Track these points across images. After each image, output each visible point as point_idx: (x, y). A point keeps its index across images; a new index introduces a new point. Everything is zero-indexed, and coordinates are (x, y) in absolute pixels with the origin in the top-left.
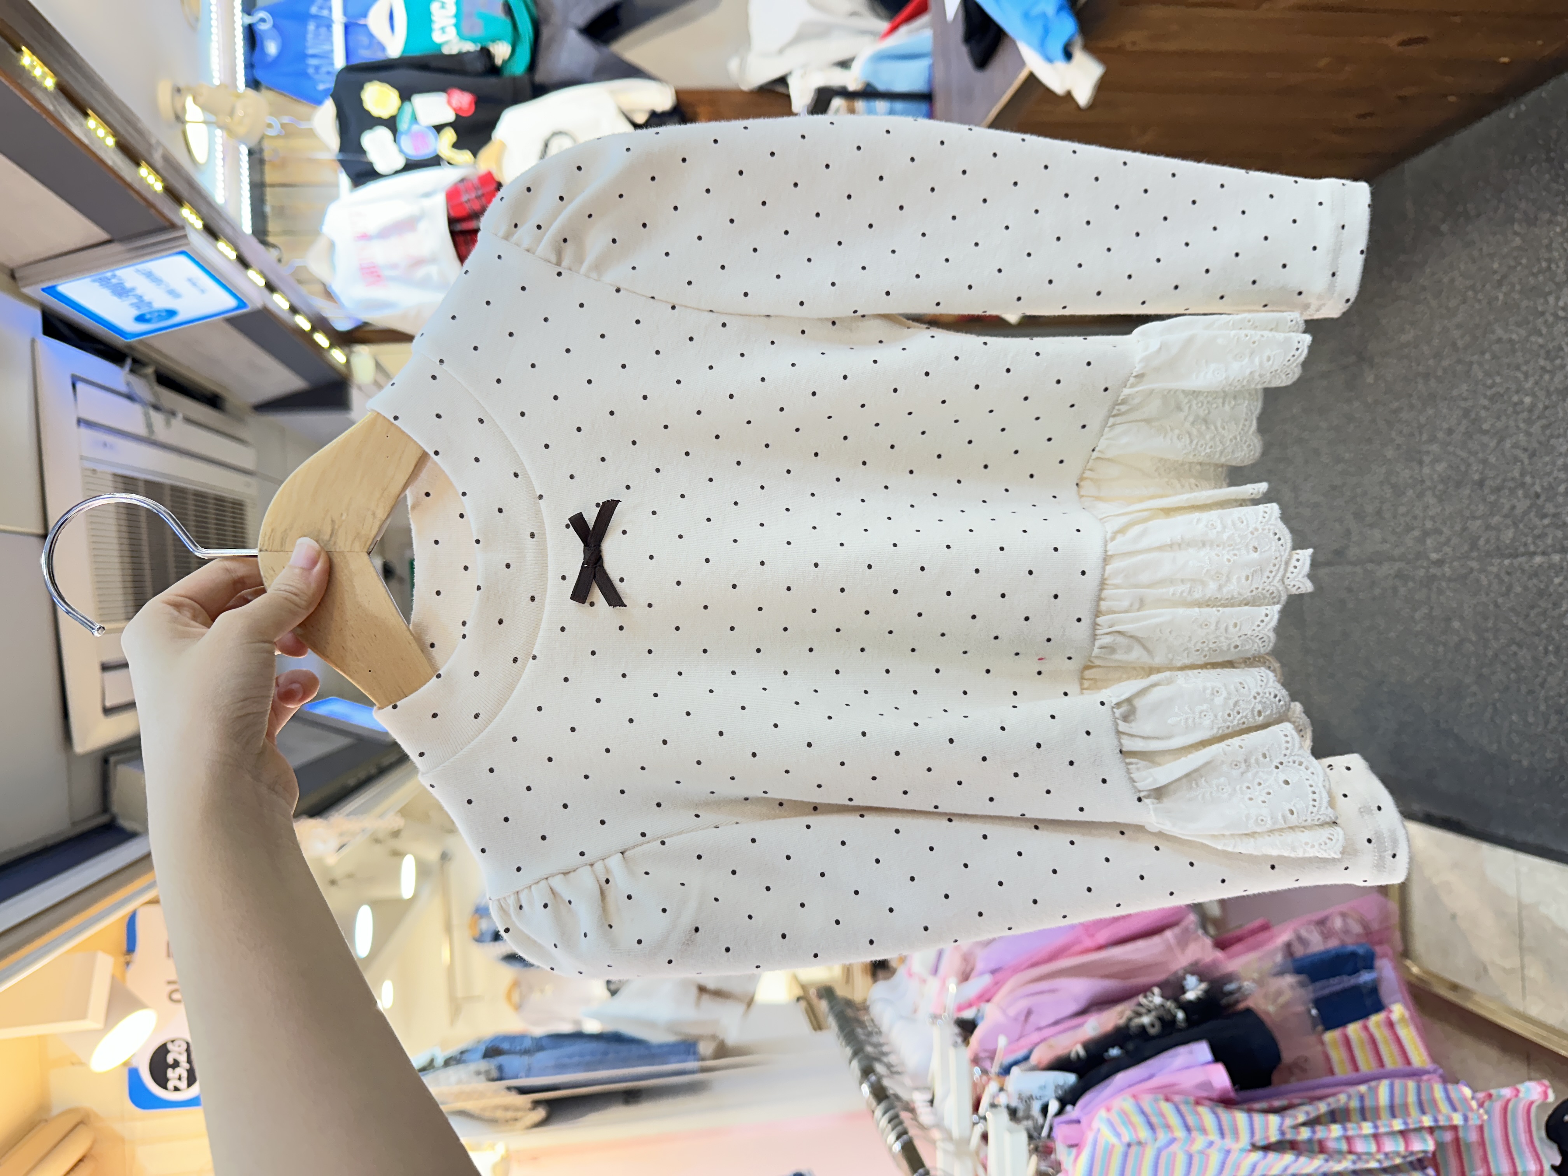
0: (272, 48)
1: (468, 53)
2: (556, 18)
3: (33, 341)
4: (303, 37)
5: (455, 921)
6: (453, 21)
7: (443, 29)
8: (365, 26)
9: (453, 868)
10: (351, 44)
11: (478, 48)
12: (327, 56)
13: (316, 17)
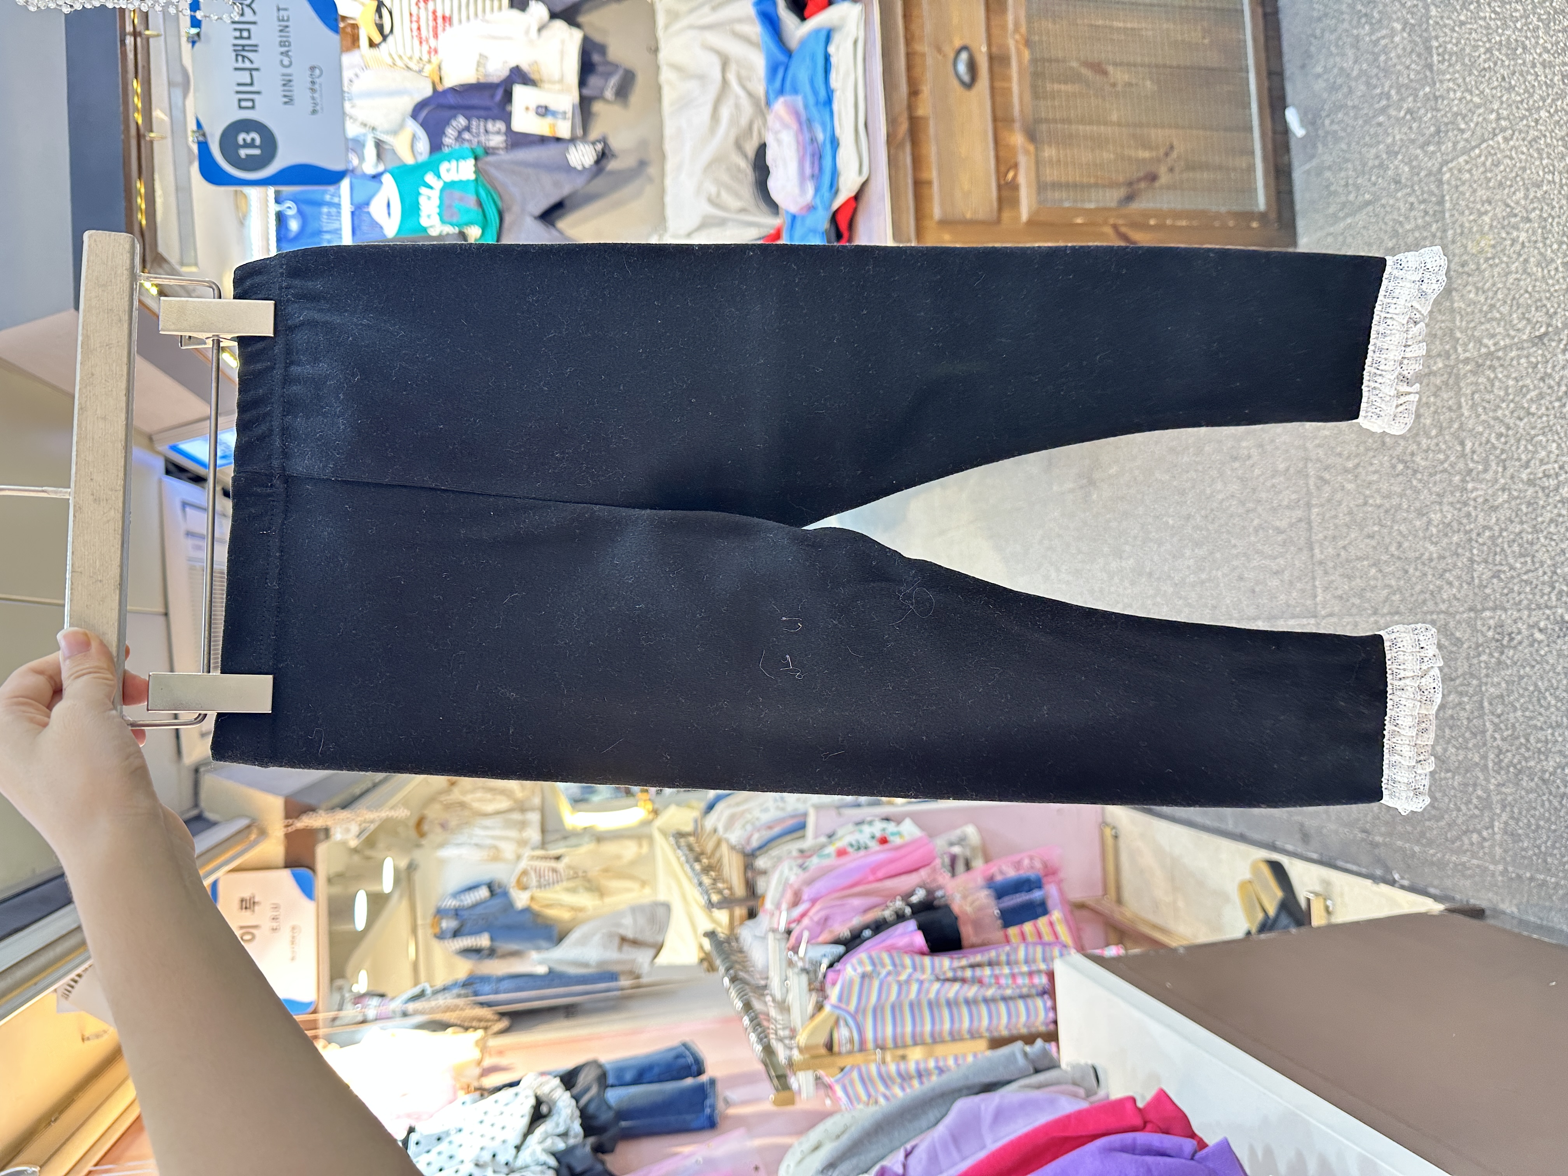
0: (294, 226)
1: (448, 234)
2: (516, 209)
3: (160, 481)
4: (318, 217)
5: (420, 922)
6: (438, 210)
7: (429, 216)
8: (369, 213)
9: (418, 876)
10: (356, 222)
11: (456, 230)
12: (337, 232)
13: (330, 204)
